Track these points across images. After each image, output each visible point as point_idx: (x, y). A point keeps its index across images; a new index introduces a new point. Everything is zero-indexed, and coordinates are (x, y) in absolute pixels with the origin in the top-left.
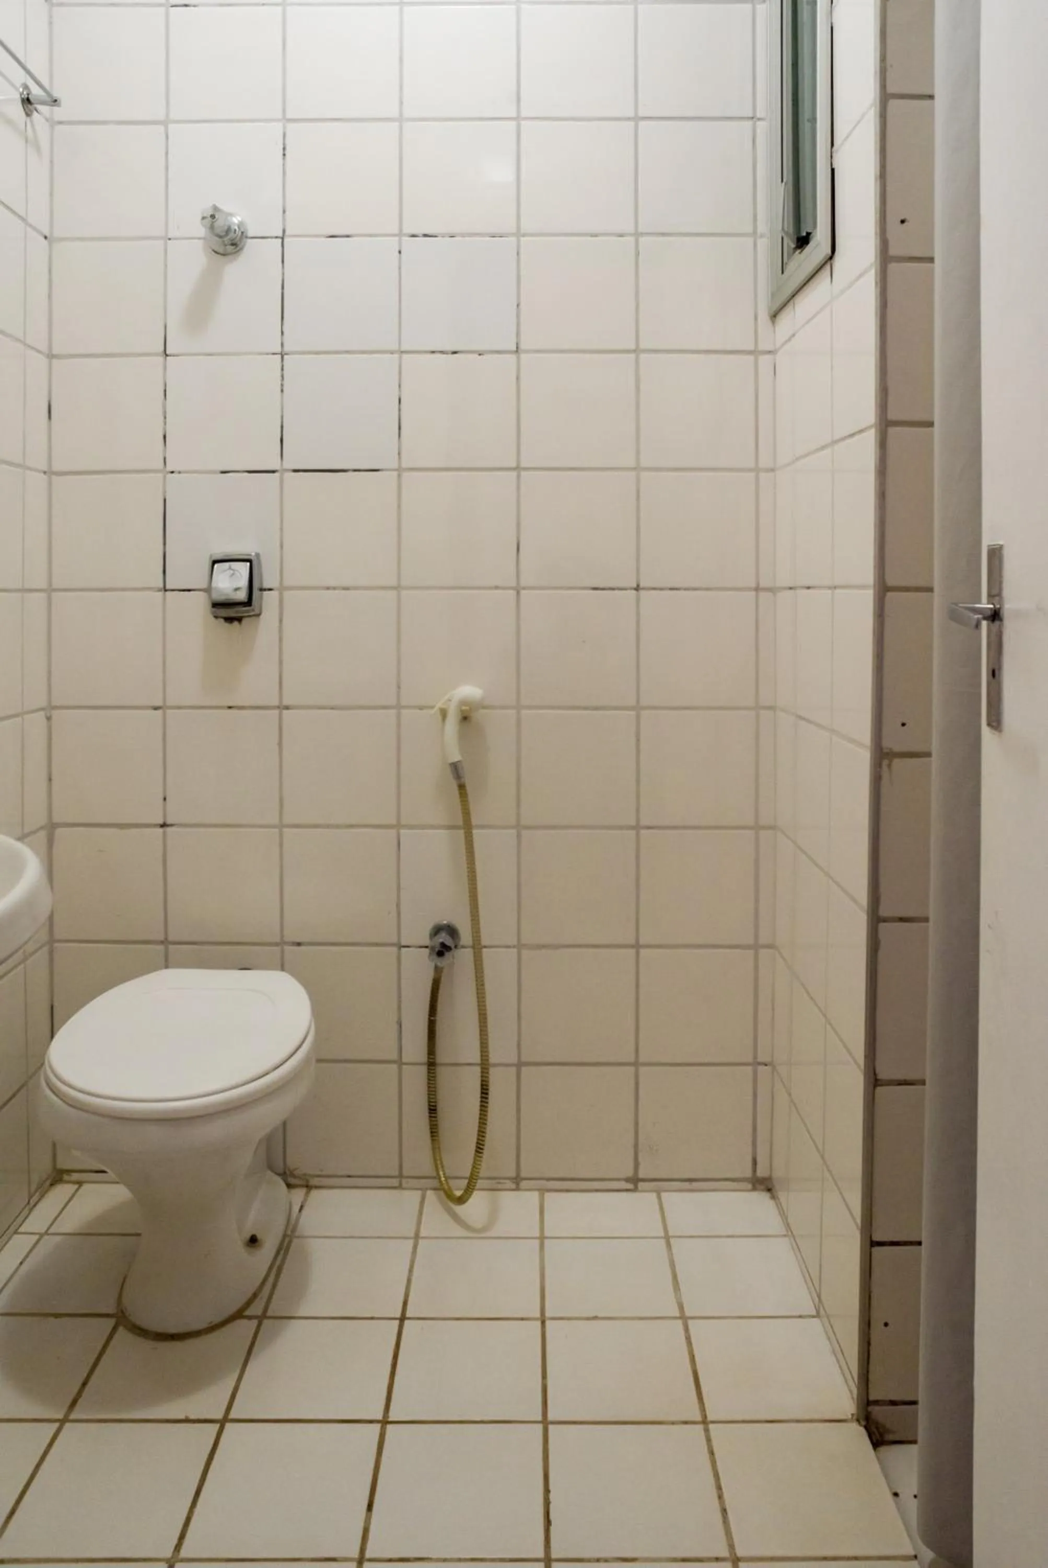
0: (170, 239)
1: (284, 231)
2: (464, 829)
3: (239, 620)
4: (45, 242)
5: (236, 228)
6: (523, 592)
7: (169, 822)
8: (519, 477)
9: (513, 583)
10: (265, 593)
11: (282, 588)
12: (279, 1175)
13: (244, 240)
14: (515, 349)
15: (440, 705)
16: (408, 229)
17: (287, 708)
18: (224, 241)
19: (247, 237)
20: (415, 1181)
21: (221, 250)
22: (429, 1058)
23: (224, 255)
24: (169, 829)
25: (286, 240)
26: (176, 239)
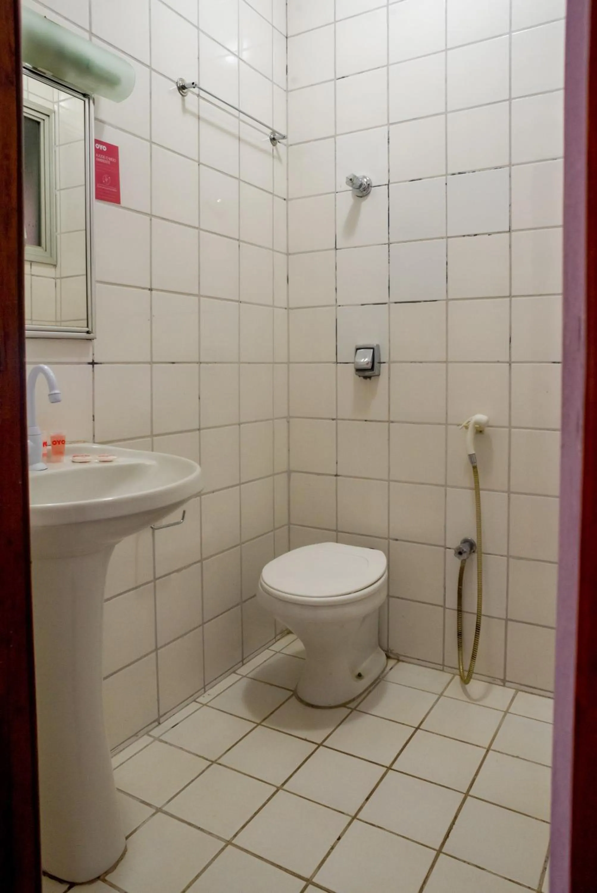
0: (337, 193)
1: (389, 181)
2: (475, 489)
3: (370, 377)
4: (285, 202)
5: (365, 183)
6: (513, 365)
7: (339, 474)
8: (510, 301)
9: (507, 359)
10: (382, 364)
11: (390, 362)
12: (384, 650)
13: (370, 188)
14: (508, 230)
15: (464, 424)
16: (450, 172)
17: (392, 422)
18: (360, 190)
19: (371, 187)
20: (450, 669)
21: (360, 195)
22: (458, 607)
23: (361, 197)
24: (338, 478)
25: (390, 185)
26: (340, 192)
